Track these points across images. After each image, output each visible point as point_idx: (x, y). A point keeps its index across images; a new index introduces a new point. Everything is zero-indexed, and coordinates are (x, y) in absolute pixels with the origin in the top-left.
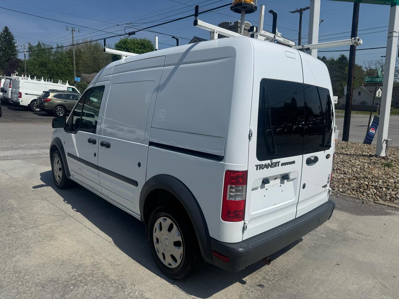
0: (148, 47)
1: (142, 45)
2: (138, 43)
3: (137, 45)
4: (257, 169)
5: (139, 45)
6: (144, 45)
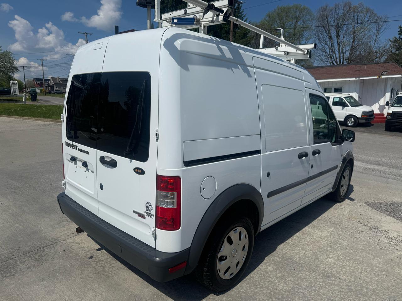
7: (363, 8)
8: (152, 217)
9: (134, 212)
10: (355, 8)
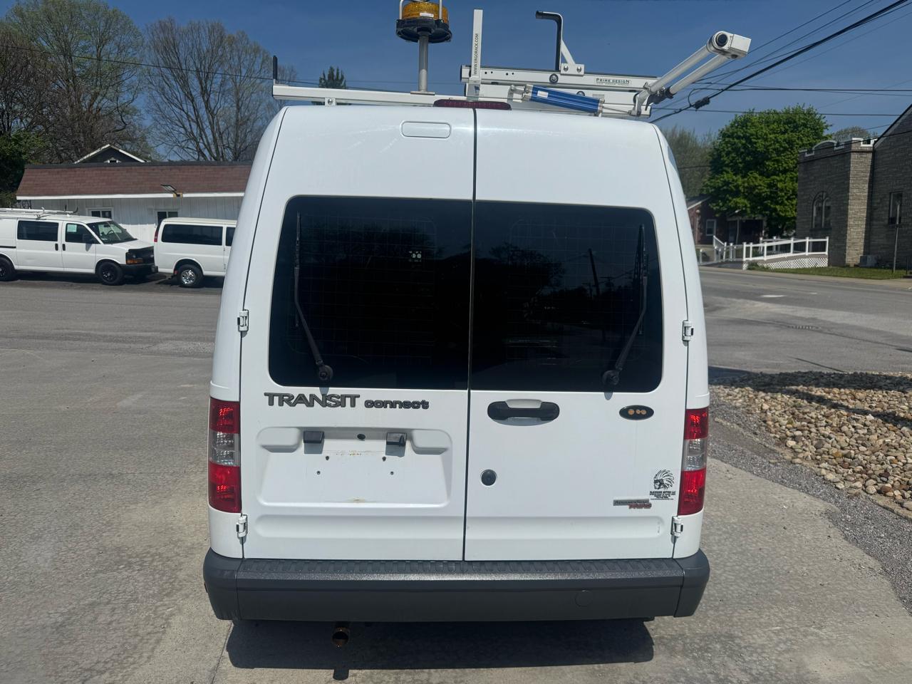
0: (805, 125)
1: (788, 122)
2: (779, 122)
3: (775, 126)
4: (271, 403)
5: (780, 123)
6: (795, 122)
7: (247, 43)
8: (672, 497)
9: (617, 503)
10: (232, 41)
